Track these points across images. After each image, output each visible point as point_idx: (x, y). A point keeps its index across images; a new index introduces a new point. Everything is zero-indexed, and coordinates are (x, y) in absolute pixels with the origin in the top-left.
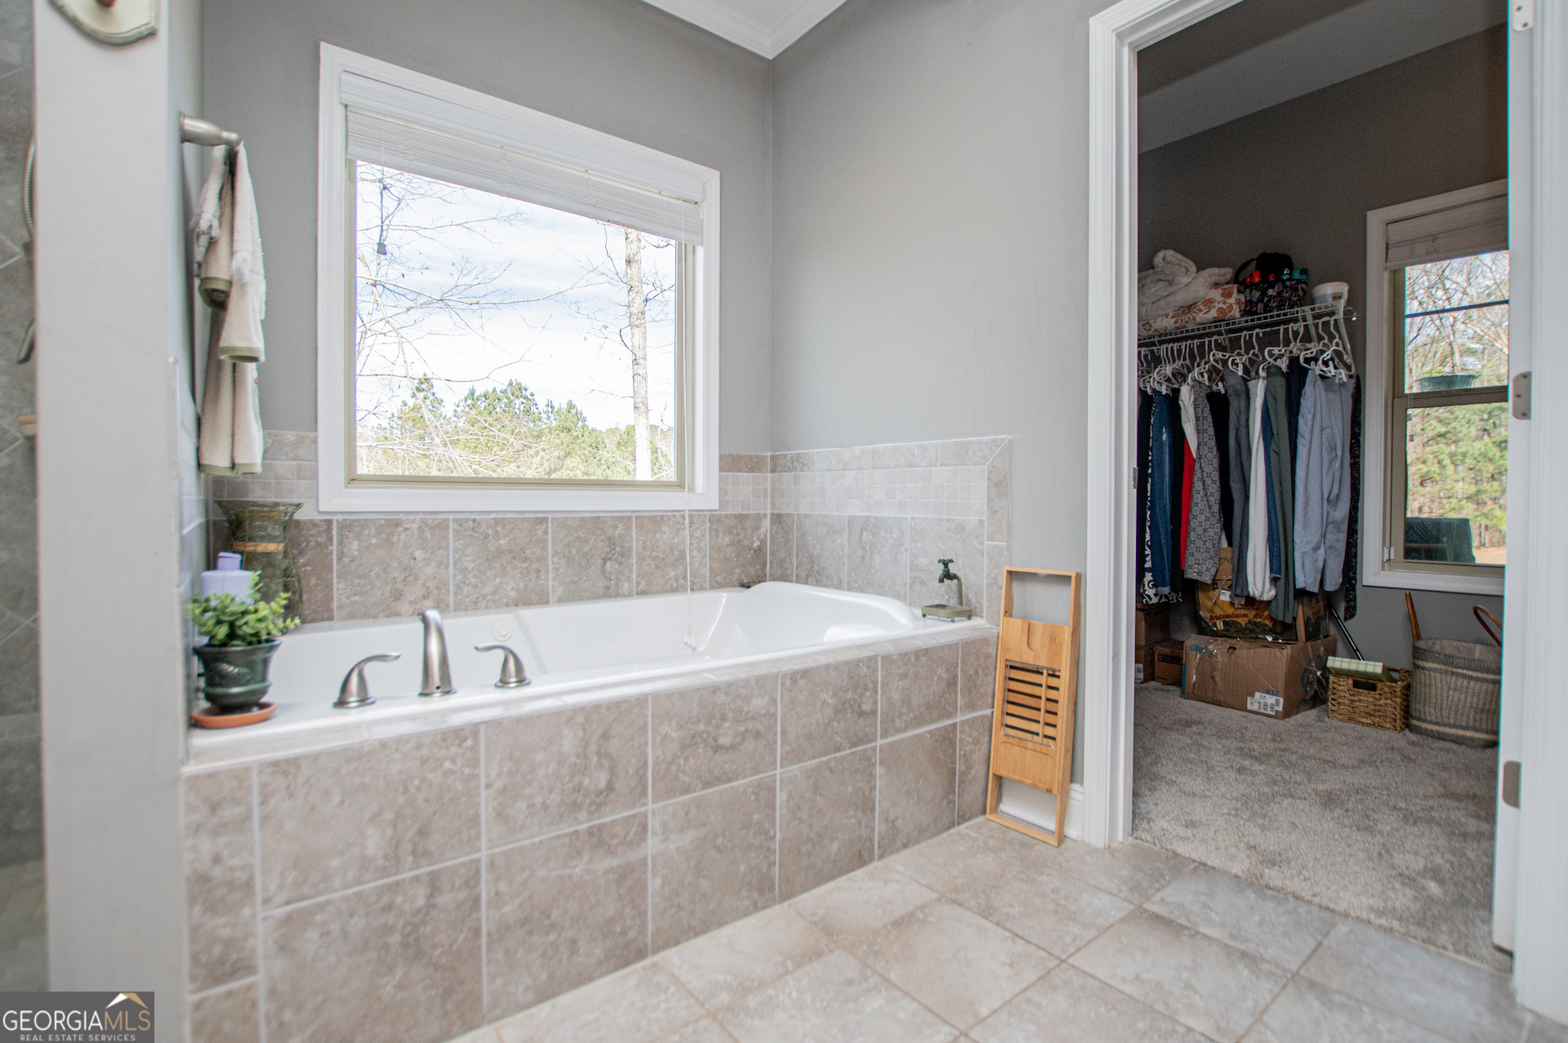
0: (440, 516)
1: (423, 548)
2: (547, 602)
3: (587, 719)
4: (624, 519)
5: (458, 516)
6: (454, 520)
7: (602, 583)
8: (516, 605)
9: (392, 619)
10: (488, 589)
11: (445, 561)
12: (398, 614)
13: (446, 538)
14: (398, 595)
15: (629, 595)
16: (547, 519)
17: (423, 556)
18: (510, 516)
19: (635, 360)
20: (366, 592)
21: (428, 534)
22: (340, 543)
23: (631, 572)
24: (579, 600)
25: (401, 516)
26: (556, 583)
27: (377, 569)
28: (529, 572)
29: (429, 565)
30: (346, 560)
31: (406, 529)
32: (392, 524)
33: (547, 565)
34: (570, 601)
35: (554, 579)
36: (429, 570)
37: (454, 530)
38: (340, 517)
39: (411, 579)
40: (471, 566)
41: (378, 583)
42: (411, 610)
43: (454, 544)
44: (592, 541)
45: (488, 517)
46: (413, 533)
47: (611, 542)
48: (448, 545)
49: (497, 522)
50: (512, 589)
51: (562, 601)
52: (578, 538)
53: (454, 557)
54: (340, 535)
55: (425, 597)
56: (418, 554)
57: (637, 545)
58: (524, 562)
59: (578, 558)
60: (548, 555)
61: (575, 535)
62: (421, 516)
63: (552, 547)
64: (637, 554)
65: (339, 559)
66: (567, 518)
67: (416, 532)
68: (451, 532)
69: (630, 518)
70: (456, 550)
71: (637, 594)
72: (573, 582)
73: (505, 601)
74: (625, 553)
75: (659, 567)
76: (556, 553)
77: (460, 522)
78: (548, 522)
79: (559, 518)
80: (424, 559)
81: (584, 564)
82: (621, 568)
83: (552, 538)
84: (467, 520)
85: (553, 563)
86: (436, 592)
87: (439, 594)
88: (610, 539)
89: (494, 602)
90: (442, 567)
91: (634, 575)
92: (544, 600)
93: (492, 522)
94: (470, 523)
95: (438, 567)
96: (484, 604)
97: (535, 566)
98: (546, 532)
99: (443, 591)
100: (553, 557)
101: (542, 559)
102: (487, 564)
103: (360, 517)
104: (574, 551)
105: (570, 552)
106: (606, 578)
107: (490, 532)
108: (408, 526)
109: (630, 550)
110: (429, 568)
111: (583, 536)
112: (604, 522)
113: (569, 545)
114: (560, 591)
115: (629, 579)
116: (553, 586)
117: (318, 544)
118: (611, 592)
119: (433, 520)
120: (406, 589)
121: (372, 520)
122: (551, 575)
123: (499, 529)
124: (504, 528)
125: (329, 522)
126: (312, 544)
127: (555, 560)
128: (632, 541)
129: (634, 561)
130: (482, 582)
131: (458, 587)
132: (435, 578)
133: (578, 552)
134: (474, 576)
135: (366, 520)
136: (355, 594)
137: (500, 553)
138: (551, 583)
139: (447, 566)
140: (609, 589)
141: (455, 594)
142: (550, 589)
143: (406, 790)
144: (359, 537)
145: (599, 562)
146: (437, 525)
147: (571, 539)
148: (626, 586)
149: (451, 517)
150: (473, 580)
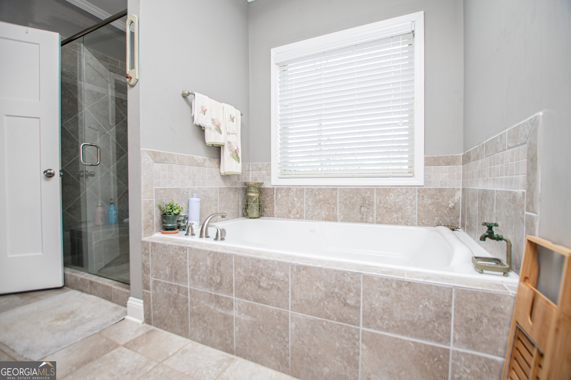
0: (302, 187)
1: (297, 198)
2: (337, 221)
3: (214, 256)
4: (371, 189)
5: (307, 187)
6: (306, 188)
7: (360, 216)
8: (325, 220)
9: (288, 219)
10: (316, 213)
11: (303, 202)
12: (290, 218)
13: (303, 194)
14: (290, 212)
15: (372, 223)
16: (337, 188)
17: (297, 200)
18: (324, 187)
20: (282, 210)
21: (298, 193)
22: (276, 195)
23: (373, 213)
24: (350, 222)
25: (291, 187)
26: (340, 214)
27: (285, 203)
28: (330, 209)
29: (298, 203)
30: (277, 200)
31: (292, 191)
32: (289, 189)
33: (337, 207)
34: (346, 222)
35: (339, 212)
36: (298, 205)
37: (306, 192)
38: (276, 187)
39: (293, 207)
40: (311, 204)
41: (285, 207)
42: (293, 217)
43: (306, 197)
44: (355, 198)
45: (316, 187)
46: (294, 193)
47: (364, 199)
48: (304, 197)
49: (319, 189)
50: (324, 214)
51: (342, 221)
52: (349, 197)
53: (306, 201)
54: (276, 192)
55: (297, 213)
56: (295, 199)
57: (376, 201)
58: (328, 204)
59: (349, 205)
60: (337, 203)
61: (348, 195)
62: (296, 187)
63: (339, 200)
64: (376, 205)
65: (276, 199)
66: (345, 188)
67: (295, 192)
68: (305, 192)
69: (373, 189)
70: (306, 199)
71: (376, 223)
72: (347, 214)
73: (322, 218)
74: (371, 204)
75: (388, 212)
76: (340, 202)
77: (307, 189)
78: (337, 190)
79: (342, 189)
80: (297, 201)
81: (352, 207)
82: (369, 211)
83: (339, 196)
84: (310, 188)
85: (339, 206)
86: (300, 212)
87: (301, 213)
88: (363, 198)
89: (318, 218)
90: (302, 204)
91: (375, 214)
92: (335, 220)
93: (317, 189)
94: (311, 189)
95: (301, 204)
96: (315, 218)
97: (333, 206)
98: (336, 194)
99: (302, 212)
100: (339, 204)
101: (335, 204)
102: (316, 204)
103: (281, 187)
104: (347, 202)
105: (346, 202)
106: (361, 214)
107: (317, 193)
108: (293, 190)
109: (373, 203)
110: (298, 204)
111: (351, 196)
112: (361, 190)
113: (345, 199)
114: (342, 217)
115: (372, 216)
116: (339, 215)
117: (271, 194)
118: (363, 220)
119: (300, 188)
120: (292, 210)
121: (284, 188)
122: (338, 210)
123: (320, 192)
124: (321, 192)
125: (274, 188)
126: (270, 194)
127: (340, 205)
128: (374, 199)
129: (375, 208)
130: (314, 211)
131: (307, 211)
132: (300, 207)
133: (349, 202)
134: (311, 208)
135: (282, 188)
136: (279, 210)
137: (320, 200)
138: (338, 214)
139: (304, 204)
140: (363, 219)
141: (306, 214)
142: (338, 216)
144: (280, 193)
145: (359, 207)
146: (301, 190)
147: (346, 197)
148: (371, 218)
149: (305, 187)
150: (311, 209)
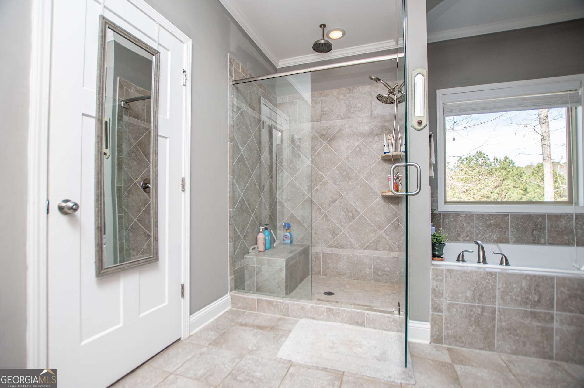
0: (471, 213)
1: (466, 222)
2: (508, 243)
4: (543, 216)
5: (477, 213)
6: (476, 214)
7: (532, 238)
8: (497, 242)
9: (457, 241)
10: (487, 236)
11: (473, 226)
12: (459, 240)
13: (473, 220)
14: (459, 235)
15: (544, 244)
16: (509, 215)
17: (466, 224)
18: (495, 213)
19: (543, 138)
21: (468, 218)
22: (443, 219)
23: (545, 235)
24: (522, 243)
25: (460, 213)
26: (512, 237)
27: (453, 227)
28: (502, 232)
29: (468, 227)
30: (445, 224)
31: (461, 217)
32: (457, 215)
33: (509, 230)
34: (518, 243)
35: (511, 235)
36: (468, 229)
37: (476, 217)
38: (443, 213)
39: (462, 231)
40: (481, 229)
41: (453, 231)
42: (462, 240)
43: (476, 221)
44: (527, 223)
45: (487, 214)
46: (463, 218)
47: (536, 224)
48: (474, 222)
49: (490, 215)
50: (495, 237)
51: (514, 243)
52: (521, 222)
53: (476, 225)
54: (443, 217)
55: (467, 236)
56: (464, 224)
57: (548, 226)
58: (500, 228)
59: (521, 228)
60: (509, 227)
61: (520, 221)
62: (465, 213)
63: (511, 224)
64: (548, 229)
65: (443, 224)
66: (517, 215)
67: (464, 217)
68: (475, 218)
69: (544, 215)
70: (476, 223)
71: (548, 244)
72: (519, 237)
73: (493, 240)
74: (543, 228)
75: (559, 235)
76: (512, 226)
77: (478, 215)
78: (509, 216)
79: (513, 215)
80: (466, 225)
81: (524, 231)
82: (540, 234)
83: (511, 221)
84: (480, 214)
85: (511, 230)
86: (470, 235)
87: (471, 236)
88: (535, 223)
89: (489, 240)
90: (472, 228)
91: (547, 237)
92: (507, 242)
93: (488, 215)
94: (481, 215)
95: (471, 228)
96: (486, 241)
97: (504, 230)
98: (508, 219)
99: (472, 235)
100: (511, 228)
101: (507, 228)
102: (487, 228)
103: (448, 213)
104: (519, 226)
105: (518, 226)
106: (533, 237)
107: (487, 218)
108: (462, 215)
109: (545, 227)
110: (468, 228)
111: (523, 221)
112: (532, 217)
113: (517, 224)
114: (514, 239)
115: (544, 238)
116: (511, 238)
117: (438, 219)
118: (535, 242)
119: (469, 214)
120: (461, 233)
121: (451, 214)
122: (510, 234)
123: (491, 218)
124: (492, 217)
125: (441, 214)
126: (436, 219)
127: (512, 229)
128: (546, 224)
129: (547, 232)
130: (485, 234)
131: (477, 234)
132: (470, 231)
133: (521, 227)
134: (482, 232)
135: (450, 214)
137: (491, 225)
138: (510, 236)
139: (474, 228)
140: (534, 240)
141: (476, 236)
142: (510, 238)
143: (477, 284)
144: (448, 218)
145: (531, 231)
146: (471, 216)
147: (518, 222)
148: (543, 240)
149: (475, 213)
150: (482, 233)
